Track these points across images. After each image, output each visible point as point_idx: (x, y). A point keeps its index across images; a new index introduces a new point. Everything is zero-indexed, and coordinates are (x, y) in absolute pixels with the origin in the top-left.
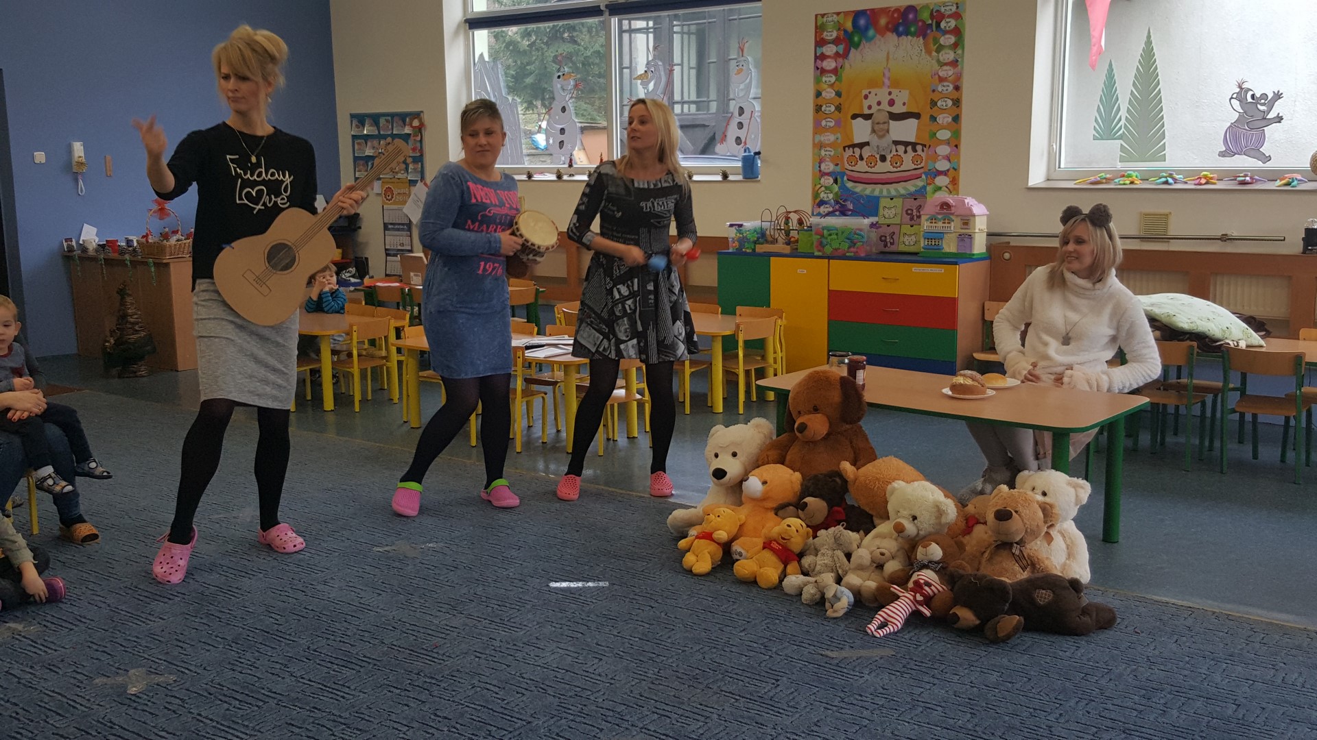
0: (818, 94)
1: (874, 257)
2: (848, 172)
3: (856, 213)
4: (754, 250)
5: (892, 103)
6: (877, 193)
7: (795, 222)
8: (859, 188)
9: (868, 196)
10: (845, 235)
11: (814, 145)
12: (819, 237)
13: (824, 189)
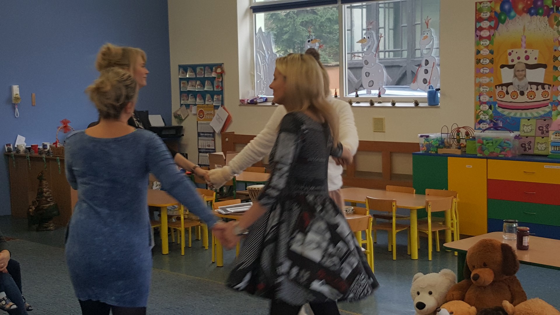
0: (478, 52)
1: (517, 158)
2: (498, 102)
3: (504, 129)
4: (437, 152)
5: (527, 58)
6: (518, 115)
7: (464, 134)
8: (506, 112)
9: (511, 117)
10: (498, 143)
11: (476, 85)
12: (480, 144)
13: (482, 113)
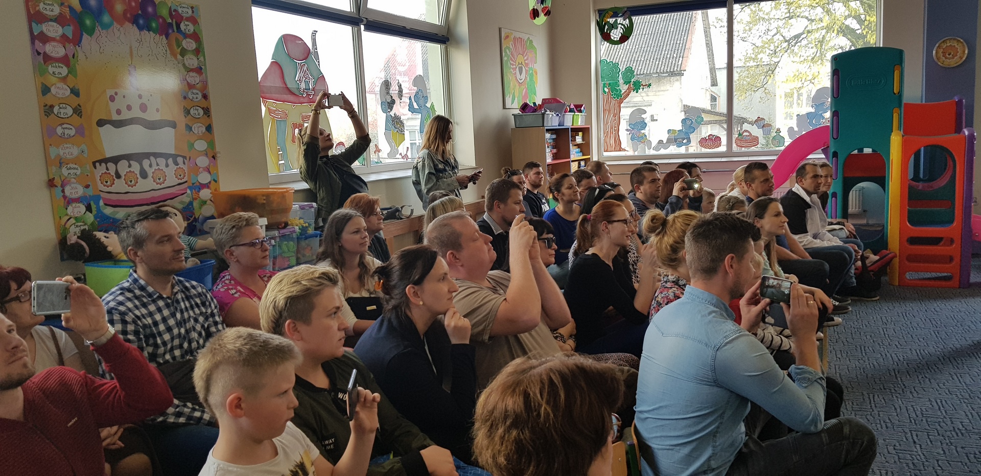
0: (45, 90)
2: (102, 195)
5: (143, 108)
8: (121, 214)
11: (48, 162)
13: (74, 222)
